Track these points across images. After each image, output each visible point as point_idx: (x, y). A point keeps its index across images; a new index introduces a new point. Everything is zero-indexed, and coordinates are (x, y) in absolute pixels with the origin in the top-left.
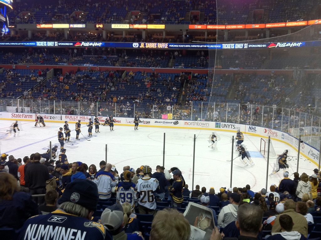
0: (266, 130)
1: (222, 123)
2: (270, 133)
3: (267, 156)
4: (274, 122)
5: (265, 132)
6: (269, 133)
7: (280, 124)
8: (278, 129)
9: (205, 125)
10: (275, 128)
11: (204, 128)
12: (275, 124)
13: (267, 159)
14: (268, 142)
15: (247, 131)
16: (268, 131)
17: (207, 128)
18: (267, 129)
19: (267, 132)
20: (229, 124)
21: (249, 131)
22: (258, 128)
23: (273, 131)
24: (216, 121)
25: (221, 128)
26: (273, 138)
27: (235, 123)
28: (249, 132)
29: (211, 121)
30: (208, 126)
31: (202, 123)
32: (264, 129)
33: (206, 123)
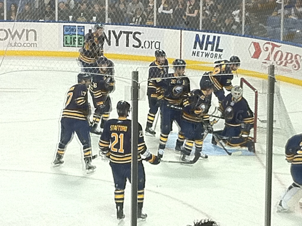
1: (87, 27)
2: (272, 58)
6: (268, 59)
9: (20, 37)
15: (186, 55)
16: (267, 48)
17: (31, 49)
18: (262, 43)
19: (264, 55)
20: (118, 29)
24: (63, 18)
26: (286, 75)
27: (143, 24)
28: (195, 57)
29: (43, 20)
30: (34, 42)
31: (9, 30)
32: (252, 44)
33: (24, 30)
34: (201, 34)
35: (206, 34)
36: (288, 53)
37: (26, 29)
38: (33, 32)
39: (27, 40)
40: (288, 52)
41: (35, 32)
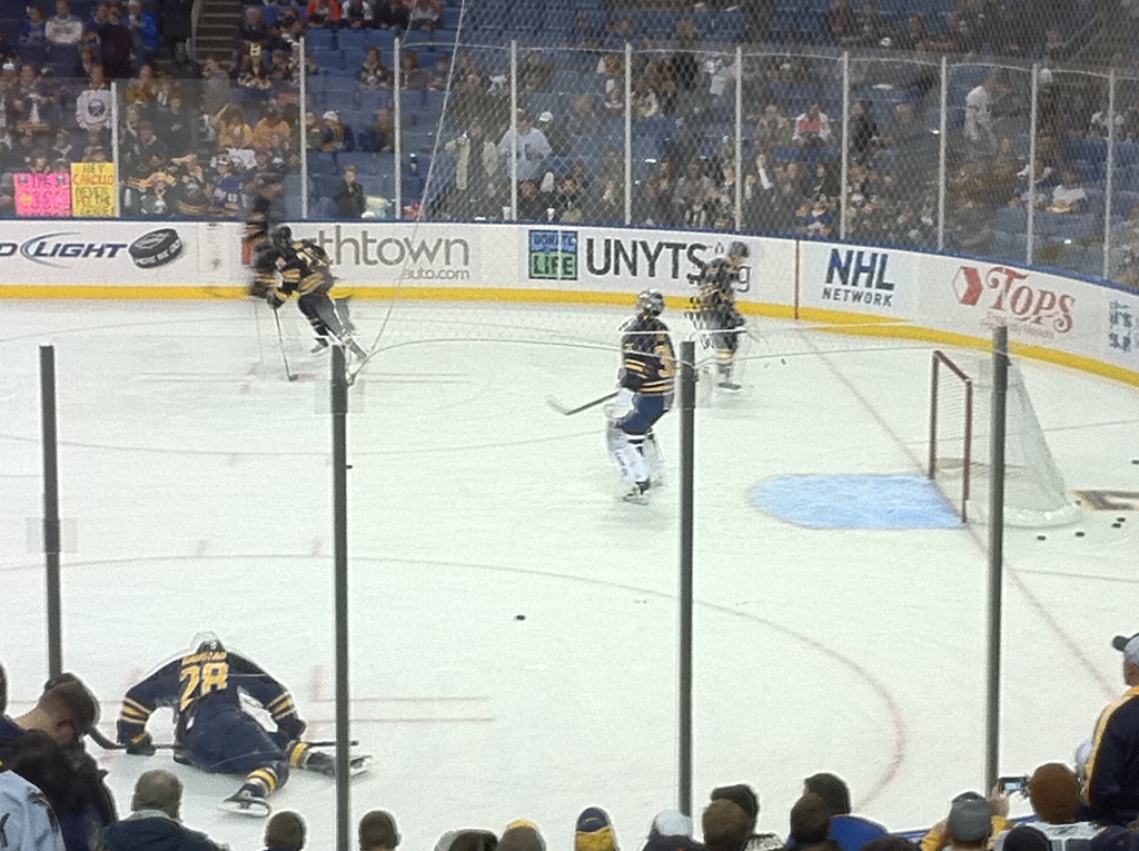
0: (971, 275)
1: (585, 233)
2: (1006, 303)
3: (986, 509)
4: (1041, 208)
5: (971, 297)
6: (998, 306)
7: (1091, 217)
8: (1080, 265)
9: (431, 256)
10: (1050, 259)
11: (424, 283)
12: (1051, 225)
13: (985, 534)
15: (811, 297)
16: (996, 283)
17: (459, 283)
18: (983, 268)
19: (988, 296)
20: (654, 237)
21: (827, 293)
22: (904, 265)
23: (1038, 281)
26: (1031, 341)
27: (708, 227)
28: (830, 304)
29: (484, 219)
30: (464, 268)
31: (406, 240)
32: (962, 271)
33: (440, 241)
34: (843, 249)
35: (856, 249)
36: (1044, 293)
37: (444, 238)
38: (462, 247)
39: (448, 263)
40: (1044, 289)
41: (465, 245)
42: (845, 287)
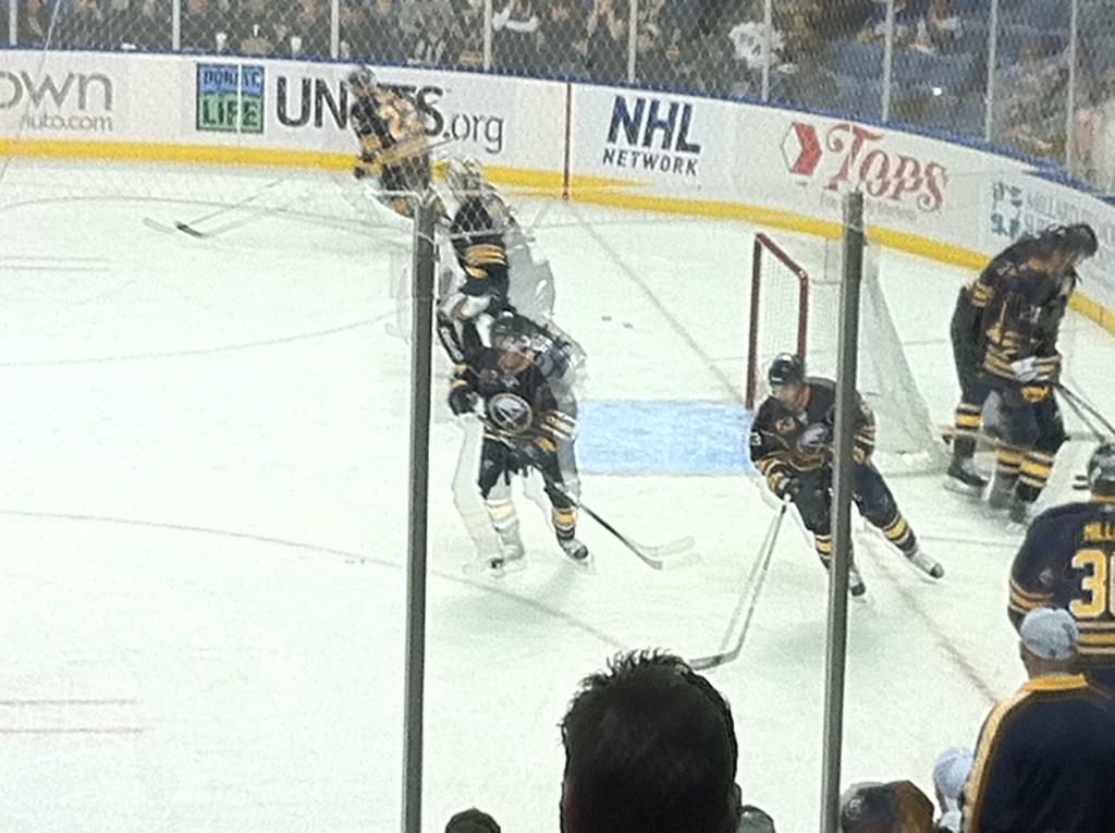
0: (806, 134)
2: (854, 172)
4: (901, 44)
7: (967, 58)
8: (956, 124)
9: (58, 98)
10: (913, 114)
11: (46, 134)
14: (838, 273)
15: (587, 160)
16: (839, 145)
18: (822, 125)
19: (827, 164)
21: (608, 156)
23: (897, 143)
25: (275, 135)
26: (898, 225)
27: (447, 63)
28: (612, 169)
30: (104, 113)
31: (24, 75)
32: (793, 131)
33: (71, 76)
34: (630, 97)
35: (649, 96)
36: (904, 160)
39: (82, 106)
40: (905, 154)
41: (106, 81)
42: (633, 148)
